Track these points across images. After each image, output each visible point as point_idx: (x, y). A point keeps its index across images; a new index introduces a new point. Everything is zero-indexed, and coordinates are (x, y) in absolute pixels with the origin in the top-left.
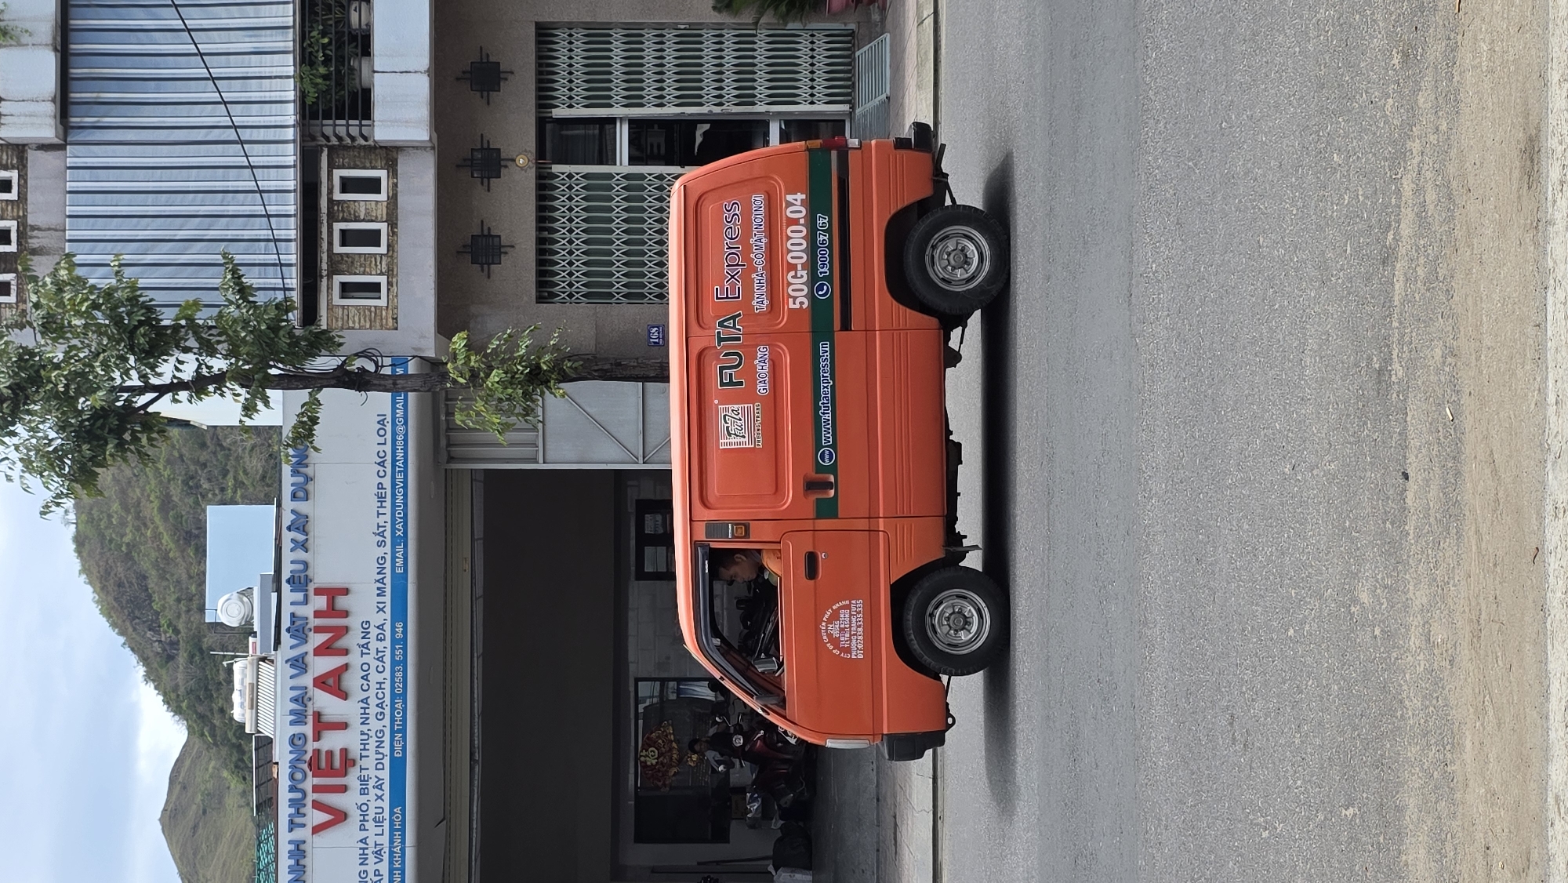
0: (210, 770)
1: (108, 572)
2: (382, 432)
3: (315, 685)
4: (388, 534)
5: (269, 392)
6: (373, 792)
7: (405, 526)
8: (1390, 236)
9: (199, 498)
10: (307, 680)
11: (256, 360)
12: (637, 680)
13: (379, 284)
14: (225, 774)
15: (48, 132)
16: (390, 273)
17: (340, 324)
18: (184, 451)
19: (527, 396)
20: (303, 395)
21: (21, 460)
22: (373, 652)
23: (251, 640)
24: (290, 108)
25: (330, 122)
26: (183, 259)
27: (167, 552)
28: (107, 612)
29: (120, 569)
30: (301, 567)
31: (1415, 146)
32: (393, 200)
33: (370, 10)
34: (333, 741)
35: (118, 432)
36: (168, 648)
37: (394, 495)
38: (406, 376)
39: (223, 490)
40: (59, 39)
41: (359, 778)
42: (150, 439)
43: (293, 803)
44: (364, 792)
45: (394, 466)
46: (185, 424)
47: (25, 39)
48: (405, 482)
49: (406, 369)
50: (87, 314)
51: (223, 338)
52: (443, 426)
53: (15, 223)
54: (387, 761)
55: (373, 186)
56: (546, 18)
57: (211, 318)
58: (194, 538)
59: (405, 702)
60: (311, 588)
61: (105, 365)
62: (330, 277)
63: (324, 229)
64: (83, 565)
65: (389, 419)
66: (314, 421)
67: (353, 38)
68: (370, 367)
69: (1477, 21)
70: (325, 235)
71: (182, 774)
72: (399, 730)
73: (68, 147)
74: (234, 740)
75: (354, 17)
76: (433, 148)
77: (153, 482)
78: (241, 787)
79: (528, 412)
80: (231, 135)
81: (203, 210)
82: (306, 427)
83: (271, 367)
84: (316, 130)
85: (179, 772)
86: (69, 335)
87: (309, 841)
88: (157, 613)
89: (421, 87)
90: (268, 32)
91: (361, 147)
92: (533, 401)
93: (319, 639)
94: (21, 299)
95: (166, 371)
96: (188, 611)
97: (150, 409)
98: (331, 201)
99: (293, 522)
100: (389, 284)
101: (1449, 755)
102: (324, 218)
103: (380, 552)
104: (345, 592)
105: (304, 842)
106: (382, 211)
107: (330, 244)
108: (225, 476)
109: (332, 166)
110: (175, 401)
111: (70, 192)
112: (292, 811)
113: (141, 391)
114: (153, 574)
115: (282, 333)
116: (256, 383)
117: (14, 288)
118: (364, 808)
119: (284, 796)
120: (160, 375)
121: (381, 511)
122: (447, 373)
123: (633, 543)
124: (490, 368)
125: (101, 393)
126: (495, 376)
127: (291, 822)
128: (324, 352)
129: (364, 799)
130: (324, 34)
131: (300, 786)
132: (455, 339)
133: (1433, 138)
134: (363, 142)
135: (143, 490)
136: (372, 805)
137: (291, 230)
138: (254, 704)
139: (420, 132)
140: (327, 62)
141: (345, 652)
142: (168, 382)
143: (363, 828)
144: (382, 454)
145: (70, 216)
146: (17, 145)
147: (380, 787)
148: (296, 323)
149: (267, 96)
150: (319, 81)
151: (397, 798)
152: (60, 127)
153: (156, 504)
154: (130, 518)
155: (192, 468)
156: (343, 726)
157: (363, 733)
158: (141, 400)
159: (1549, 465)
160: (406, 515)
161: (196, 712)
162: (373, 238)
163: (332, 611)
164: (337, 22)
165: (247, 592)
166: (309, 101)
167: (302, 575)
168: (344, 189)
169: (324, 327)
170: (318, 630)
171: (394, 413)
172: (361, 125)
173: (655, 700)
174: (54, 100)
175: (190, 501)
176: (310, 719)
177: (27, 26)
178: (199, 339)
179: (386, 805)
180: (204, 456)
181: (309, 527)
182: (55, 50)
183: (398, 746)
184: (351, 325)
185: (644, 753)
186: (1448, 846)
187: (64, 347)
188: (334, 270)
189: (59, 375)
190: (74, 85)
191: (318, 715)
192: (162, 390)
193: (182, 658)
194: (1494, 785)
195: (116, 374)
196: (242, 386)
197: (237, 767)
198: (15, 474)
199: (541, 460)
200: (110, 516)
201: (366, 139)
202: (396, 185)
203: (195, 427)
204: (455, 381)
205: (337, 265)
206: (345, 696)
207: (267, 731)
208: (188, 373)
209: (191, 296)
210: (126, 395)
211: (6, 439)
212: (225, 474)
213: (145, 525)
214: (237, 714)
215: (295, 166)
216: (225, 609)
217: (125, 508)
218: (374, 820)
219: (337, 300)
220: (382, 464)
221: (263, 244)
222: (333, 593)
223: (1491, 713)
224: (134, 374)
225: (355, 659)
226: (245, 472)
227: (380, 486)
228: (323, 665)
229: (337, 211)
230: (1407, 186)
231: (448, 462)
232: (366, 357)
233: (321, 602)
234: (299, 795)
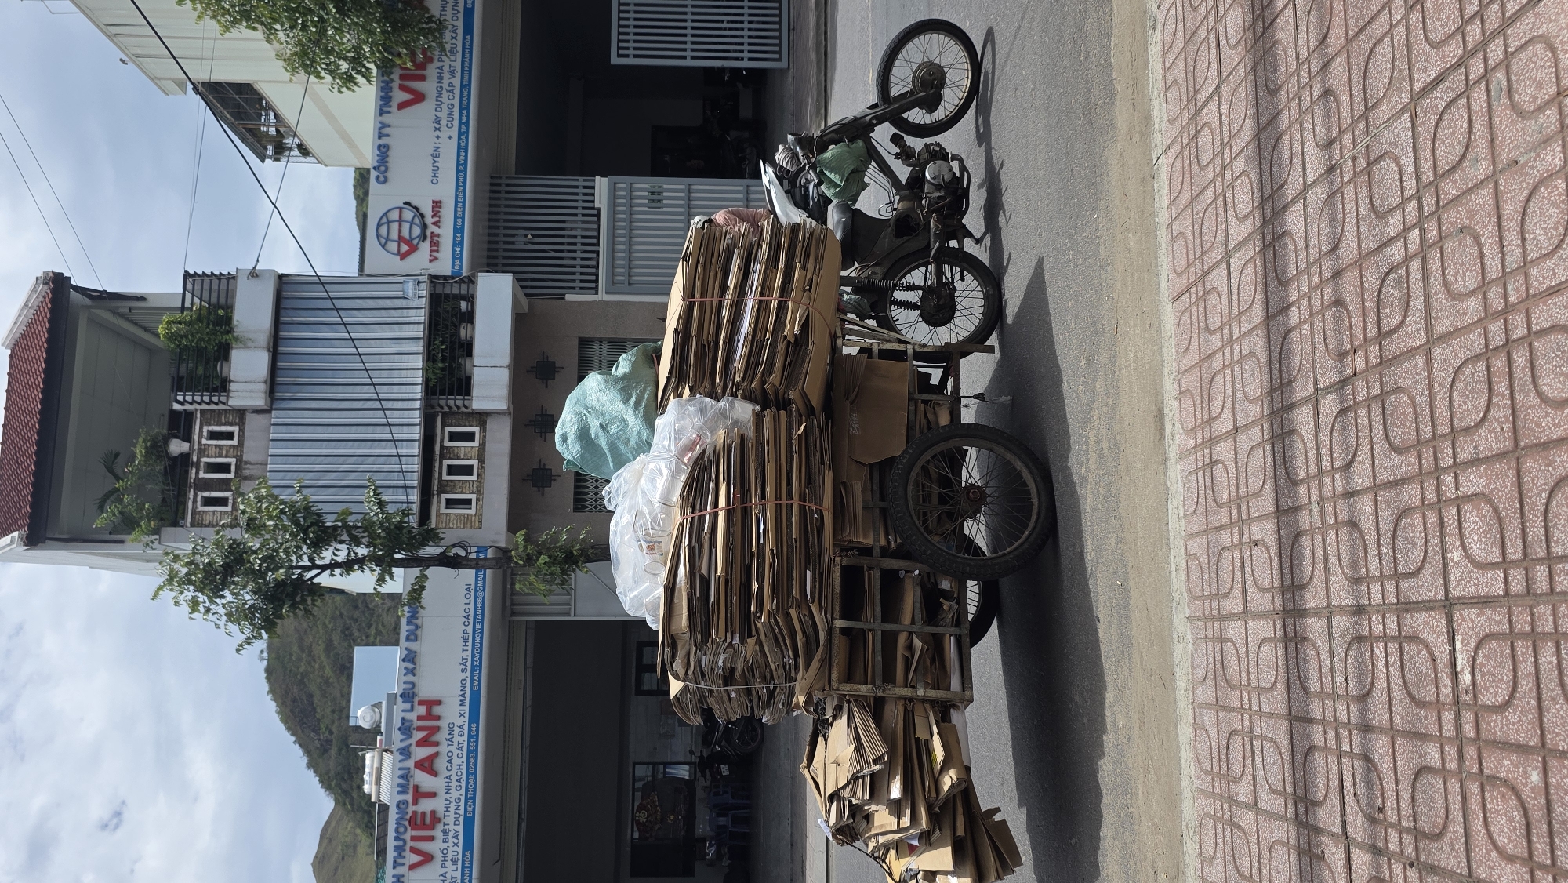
0: (349, 829)
1: (287, 693)
2: (468, 596)
3: (416, 767)
4: (469, 664)
5: (394, 570)
6: (452, 840)
7: (481, 659)
8: (1083, 469)
9: (351, 641)
10: (410, 763)
11: (386, 549)
12: (635, 764)
13: (471, 500)
14: (358, 831)
15: (260, 402)
16: (479, 492)
17: (444, 525)
18: (343, 611)
19: (563, 572)
20: (416, 571)
21: (226, 615)
22: (456, 744)
23: (379, 738)
24: (419, 388)
25: (444, 397)
26: (343, 483)
27: (328, 680)
28: (285, 719)
29: (295, 690)
30: (410, 686)
31: (1096, 414)
32: (482, 446)
33: (473, 329)
34: (426, 805)
35: (292, 596)
36: (324, 744)
37: (474, 638)
38: (485, 559)
39: (367, 637)
40: (272, 344)
41: (443, 831)
42: (313, 601)
43: (397, 848)
44: (445, 841)
45: (475, 618)
46: (341, 592)
47: (250, 344)
48: (482, 629)
49: (486, 555)
50: (279, 518)
51: (366, 534)
52: (509, 592)
53: (234, 460)
54: (462, 819)
55: (470, 437)
56: (587, 334)
57: (358, 521)
58: (345, 669)
59: (475, 779)
60: (416, 700)
61: (286, 551)
62: (439, 495)
63: (437, 465)
64: (270, 688)
65: (473, 587)
66: (423, 588)
67: (461, 345)
68: (462, 553)
69: (1127, 340)
70: (437, 469)
71: (329, 832)
72: (470, 797)
73: (273, 412)
74: (366, 808)
75: (463, 333)
76: (510, 414)
77: (321, 632)
78: (369, 841)
79: (564, 582)
80: (377, 405)
81: (359, 452)
82: (417, 591)
83: (396, 553)
84: (434, 402)
85: (327, 830)
86: (263, 532)
87: (406, 875)
88: (319, 720)
89: (503, 376)
90: (407, 341)
91: (463, 413)
92: (568, 575)
93: (419, 735)
94: (235, 508)
95: (327, 556)
96: (340, 719)
97: (315, 581)
98: (442, 447)
99: (406, 656)
100: (478, 499)
101: (1129, 801)
102: (437, 458)
103: (463, 676)
104: (439, 703)
105: (403, 876)
106: (475, 453)
107: (440, 474)
108: (369, 628)
109: (444, 425)
110: (332, 575)
111: (272, 440)
112: (396, 854)
113: (309, 568)
114: (317, 693)
115: (404, 531)
116: (385, 564)
117: (230, 502)
118: (445, 852)
119: (391, 843)
120: (323, 558)
121: (465, 648)
122: (511, 557)
123: (634, 671)
124: (540, 554)
125: (282, 571)
126: (543, 559)
127: (395, 862)
128: (431, 543)
129: (445, 846)
130: (442, 343)
131: (403, 837)
132: (517, 535)
133: (1105, 409)
134: (465, 410)
135: (314, 638)
136: (451, 850)
137: (415, 465)
138: (378, 783)
139: (502, 404)
140: (443, 360)
141: (437, 744)
142: (328, 562)
143: (444, 866)
144: (467, 610)
145: (271, 456)
146: (240, 410)
147: (456, 837)
148: (415, 525)
149: (404, 381)
150: (439, 372)
151: (468, 845)
152: (269, 399)
153: (323, 646)
154: (304, 656)
155: (348, 622)
156: (433, 795)
157: (446, 800)
158: (309, 574)
159: (1174, 609)
160: (481, 651)
161: (341, 789)
162: (468, 470)
163: (430, 716)
164: (452, 335)
165: (378, 705)
166: (431, 384)
167: (411, 692)
168: (451, 439)
169: (433, 526)
170: (419, 729)
171: (476, 583)
172: (464, 400)
173: (649, 779)
174: (265, 382)
175: (346, 644)
176: (411, 791)
177: (251, 336)
178: (350, 534)
179: (460, 849)
180: (357, 614)
181: (417, 659)
182: (269, 351)
183: (470, 808)
184: (451, 526)
185: (638, 814)
186: (1131, 862)
187: (260, 540)
188: (442, 491)
189: (255, 558)
190: (279, 372)
191: (416, 788)
192: (323, 568)
193: (333, 752)
194: (1156, 820)
195: (294, 558)
196: (377, 566)
197: (367, 826)
198: (221, 623)
199: (572, 614)
200: (291, 655)
201: (467, 408)
202: (485, 437)
203: (347, 594)
204: (516, 563)
205: (444, 487)
206: (435, 774)
207: (385, 798)
208: (342, 557)
209: (344, 506)
210: (299, 571)
211: (217, 600)
212: (369, 626)
213: (314, 661)
214: (366, 788)
215: (419, 425)
216: (361, 716)
217: (302, 648)
218: (452, 860)
219: (443, 510)
220: (467, 617)
221: (396, 474)
222: (430, 704)
223: (1152, 773)
224: (305, 558)
225: (443, 749)
226: (383, 625)
227: (465, 632)
228: (421, 753)
229: (446, 453)
230: (1092, 438)
231: (511, 616)
232: (462, 547)
233: (422, 710)
234: (401, 843)
